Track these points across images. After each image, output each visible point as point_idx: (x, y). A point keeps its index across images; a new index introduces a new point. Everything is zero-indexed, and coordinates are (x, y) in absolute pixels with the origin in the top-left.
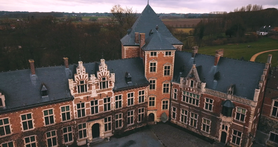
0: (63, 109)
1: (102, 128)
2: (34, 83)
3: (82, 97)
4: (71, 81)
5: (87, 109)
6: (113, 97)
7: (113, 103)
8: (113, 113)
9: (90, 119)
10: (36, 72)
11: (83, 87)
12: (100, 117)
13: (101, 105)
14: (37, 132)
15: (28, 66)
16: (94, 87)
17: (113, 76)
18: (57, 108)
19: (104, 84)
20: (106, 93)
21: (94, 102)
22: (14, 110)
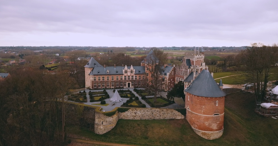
0: (121, 77)
1: (131, 85)
2: (115, 70)
3: (126, 75)
4: (123, 70)
5: (127, 78)
6: (134, 76)
7: (134, 78)
8: (134, 81)
9: (127, 81)
10: (116, 68)
11: (126, 72)
12: (130, 81)
13: (131, 78)
14: (114, 81)
15: (114, 66)
16: (129, 72)
17: (134, 70)
18: (119, 76)
19: (132, 72)
20: (132, 74)
21: (129, 77)
22: (110, 75)
